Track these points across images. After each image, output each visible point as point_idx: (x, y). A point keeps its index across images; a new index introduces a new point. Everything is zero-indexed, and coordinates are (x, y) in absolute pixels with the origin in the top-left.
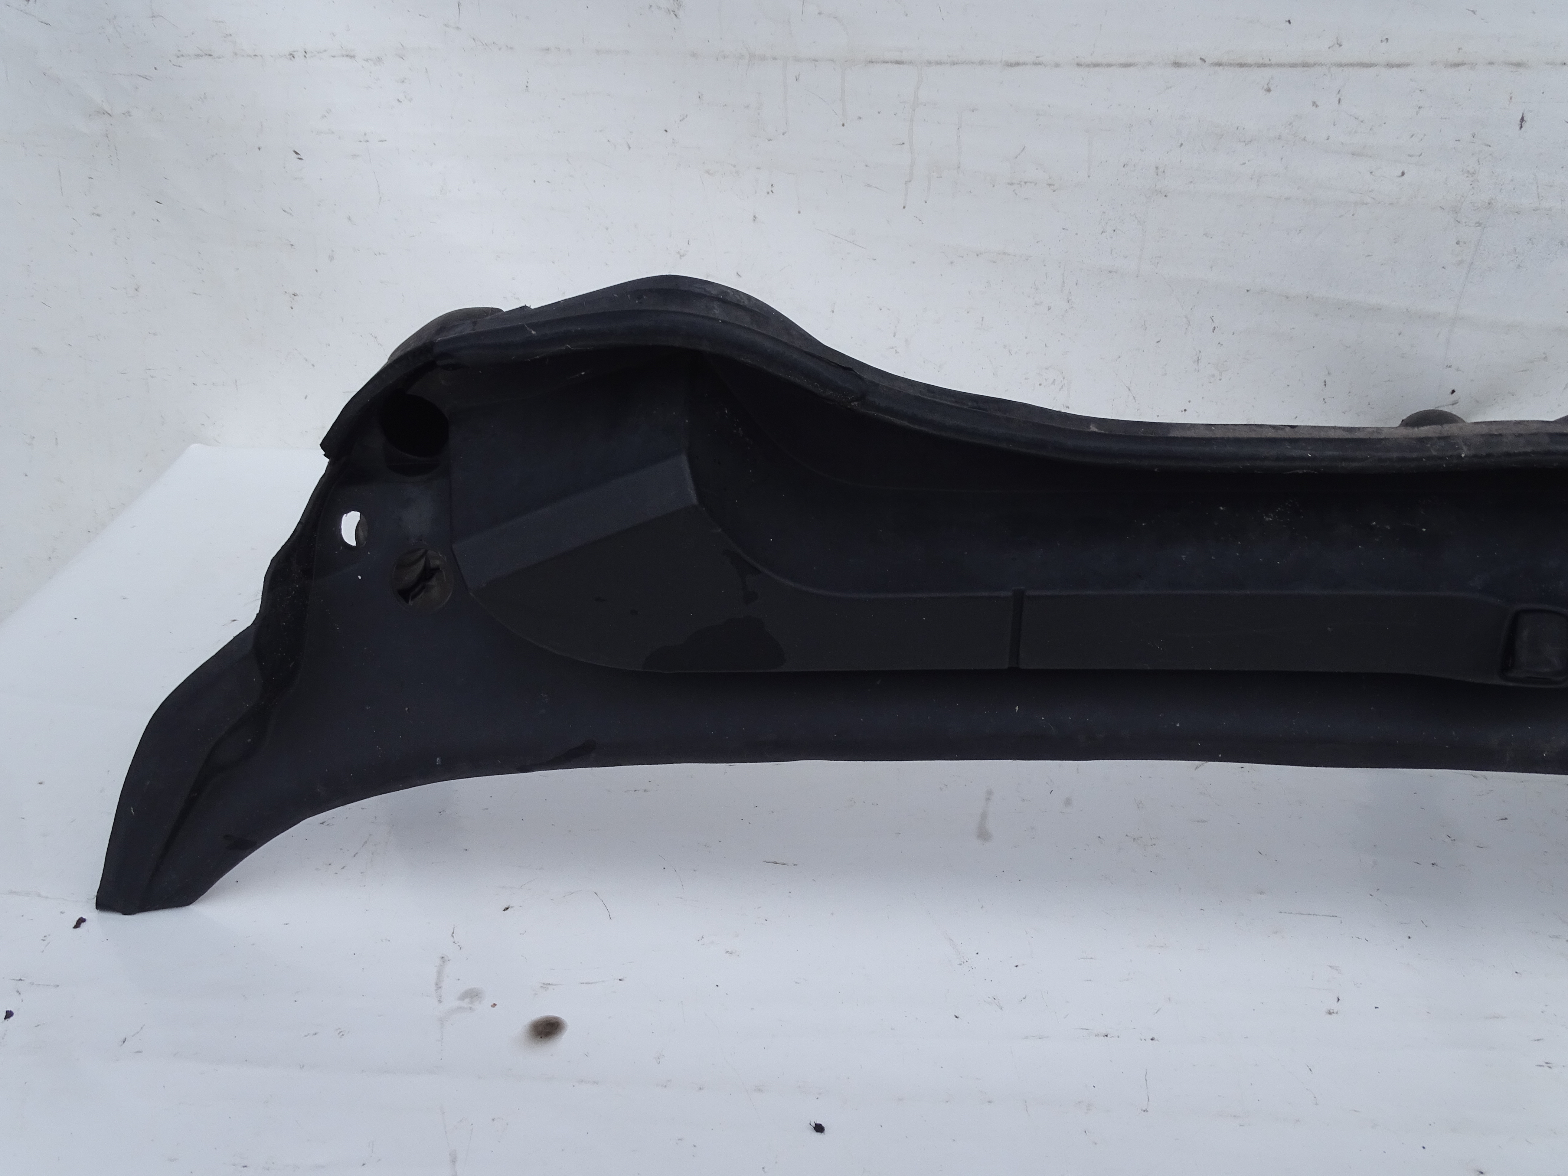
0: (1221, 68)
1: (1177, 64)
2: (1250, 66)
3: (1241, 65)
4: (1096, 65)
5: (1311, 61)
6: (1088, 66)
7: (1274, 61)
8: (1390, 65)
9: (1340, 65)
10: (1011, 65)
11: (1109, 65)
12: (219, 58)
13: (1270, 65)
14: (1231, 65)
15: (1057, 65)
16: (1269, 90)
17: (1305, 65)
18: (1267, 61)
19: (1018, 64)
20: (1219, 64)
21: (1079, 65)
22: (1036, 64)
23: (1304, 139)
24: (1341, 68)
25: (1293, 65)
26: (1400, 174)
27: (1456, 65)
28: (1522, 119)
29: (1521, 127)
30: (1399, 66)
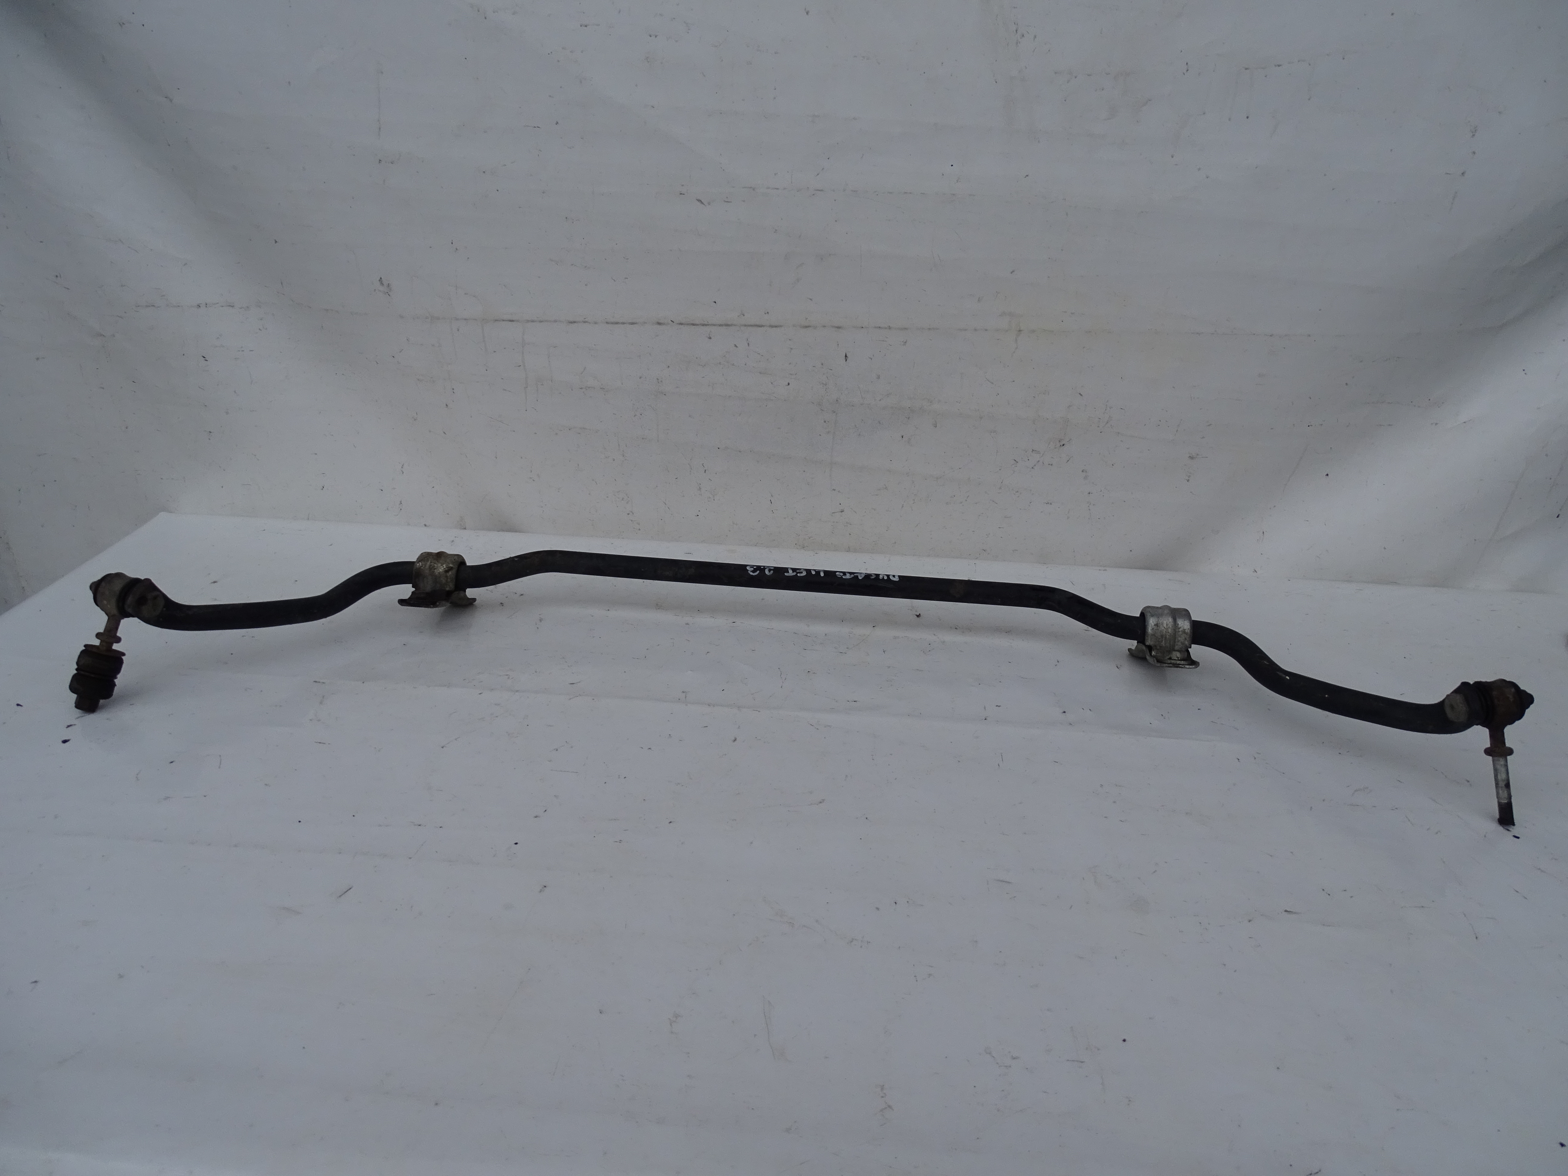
0: (683, 326)
1: (659, 324)
2: (697, 325)
3: (693, 325)
4: (617, 323)
5: (729, 323)
6: (612, 323)
7: (710, 323)
8: (771, 326)
9: (745, 326)
10: (571, 322)
11: (623, 323)
12: (158, 307)
13: (708, 325)
14: (688, 324)
15: (596, 323)
16: (710, 338)
17: (727, 325)
18: (706, 323)
19: (575, 322)
20: (681, 324)
21: (607, 323)
22: (585, 322)
23: (733, 365)
24: (746, 327)
25: (720, 325)
26: (787, 384)
27: (807, 327)
28: (846, 356)
29: (846, 360)
30: (776, 327)
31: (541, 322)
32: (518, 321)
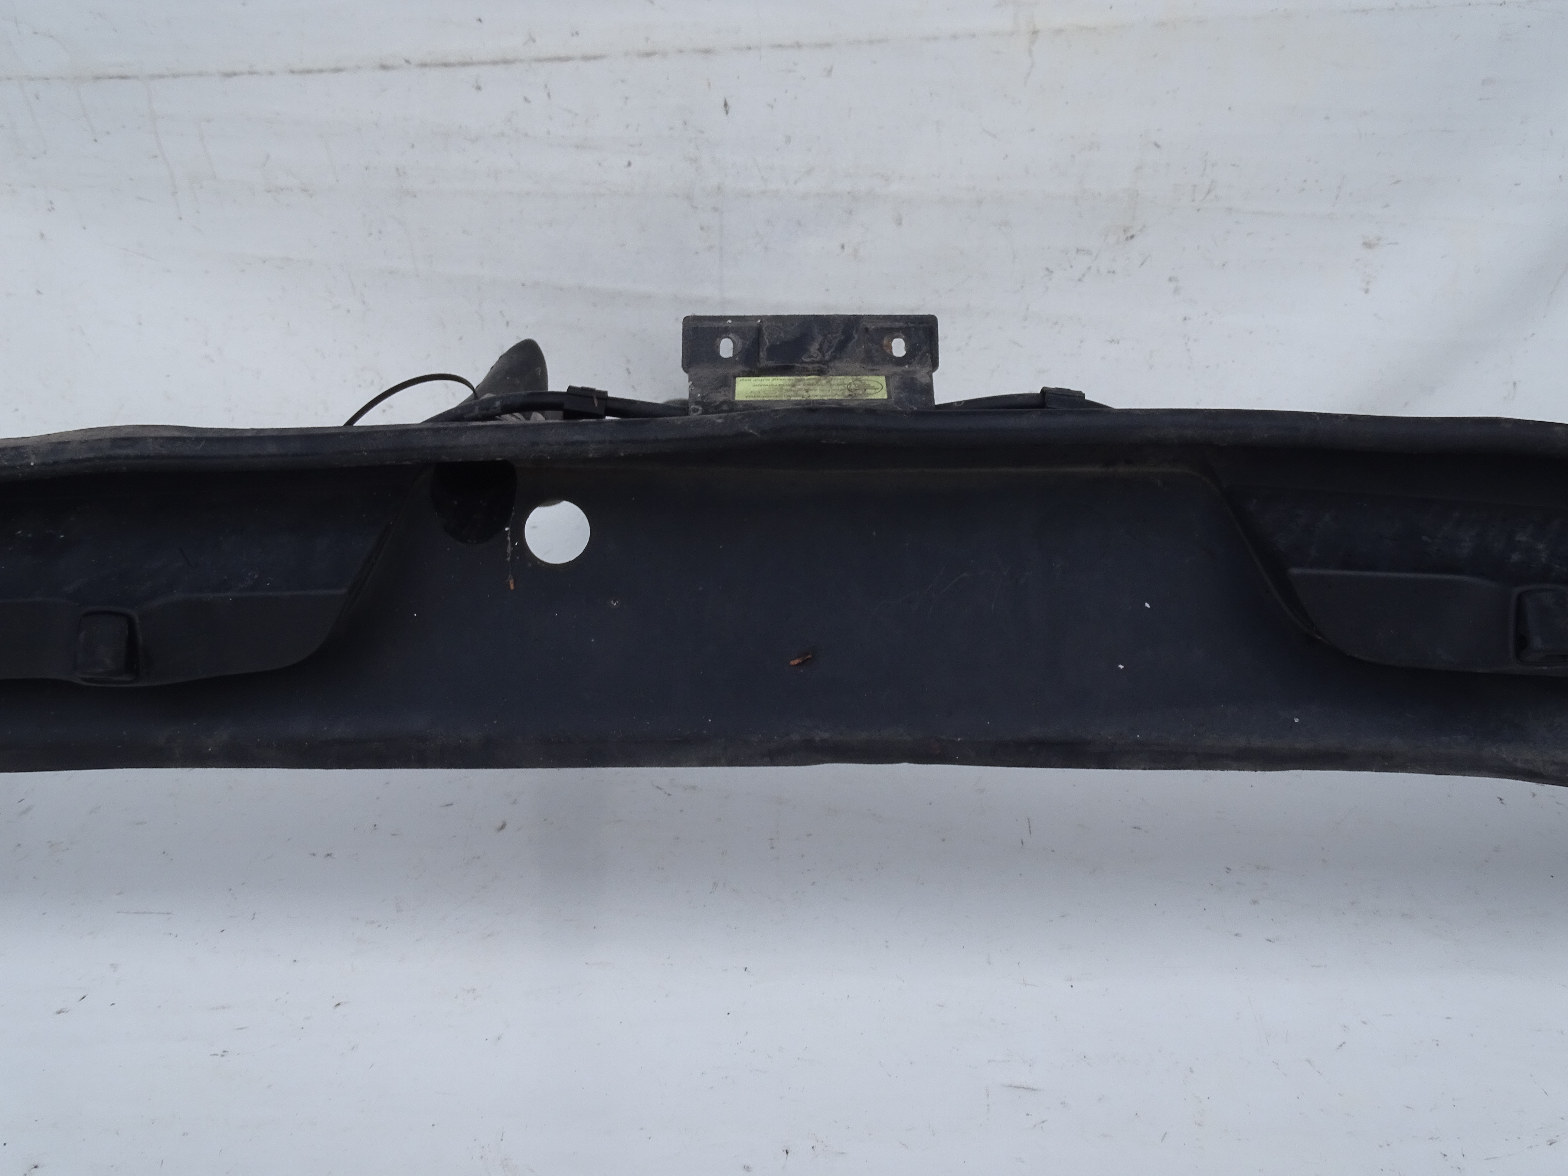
0: (427, 68)
1: (384, 67)
2: (454, 65)
3: (446, 65)
4: (309, 72)
5: (509, 57)
6: (301, 72)
7: (474, 60)
8: (586, 58)
9: (539, 60)
10: (227, 74)
11: (321, 71)
13: (472, 64)
14: (436, 65)
15: (272, 73)
16: (479, 88)
17: (506, 62)
18: (468, 60)
19: (234, 74)
20: (424, 65)
21: (292, 72)
22: (251, 72)
23: (526, 135)
24: (540, 64)
25: (495, 63)
26: (626, 163)
27: (648, 55)
28: (726, 105)
29: (727, 113)
30: (595, 58)
31: (175, 76)
32: (135, 77)
